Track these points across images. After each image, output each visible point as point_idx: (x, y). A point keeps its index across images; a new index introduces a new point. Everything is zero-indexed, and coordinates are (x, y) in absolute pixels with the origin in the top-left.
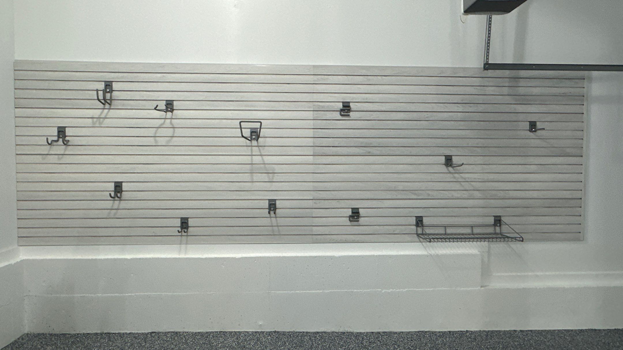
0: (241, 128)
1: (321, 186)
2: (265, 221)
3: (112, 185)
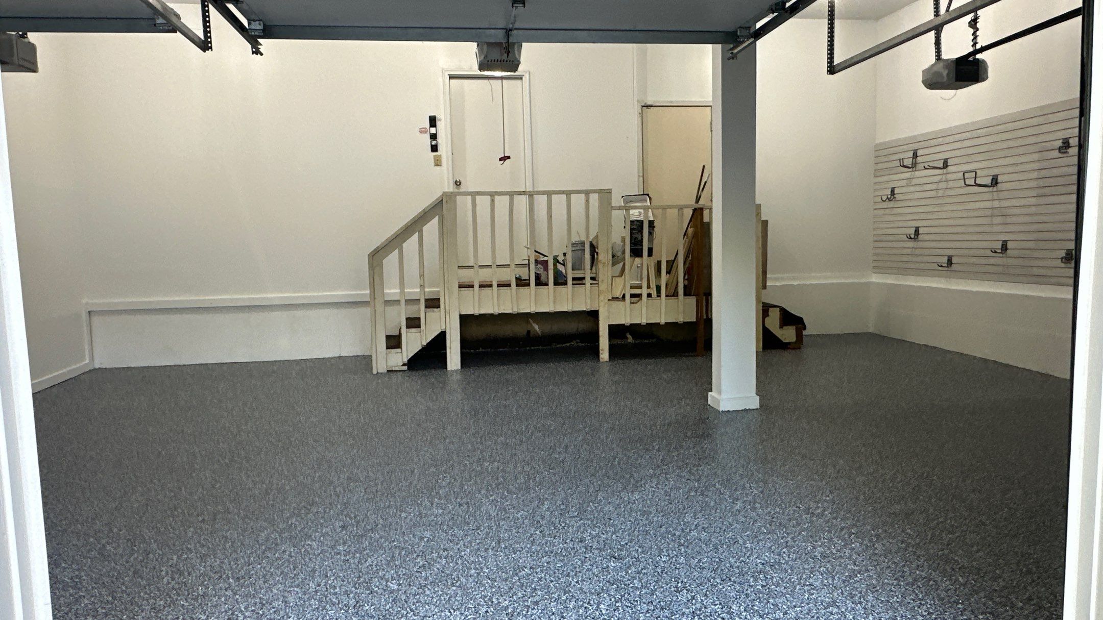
0: (964, 179)
2: (998, 260)
3: (914, 229)
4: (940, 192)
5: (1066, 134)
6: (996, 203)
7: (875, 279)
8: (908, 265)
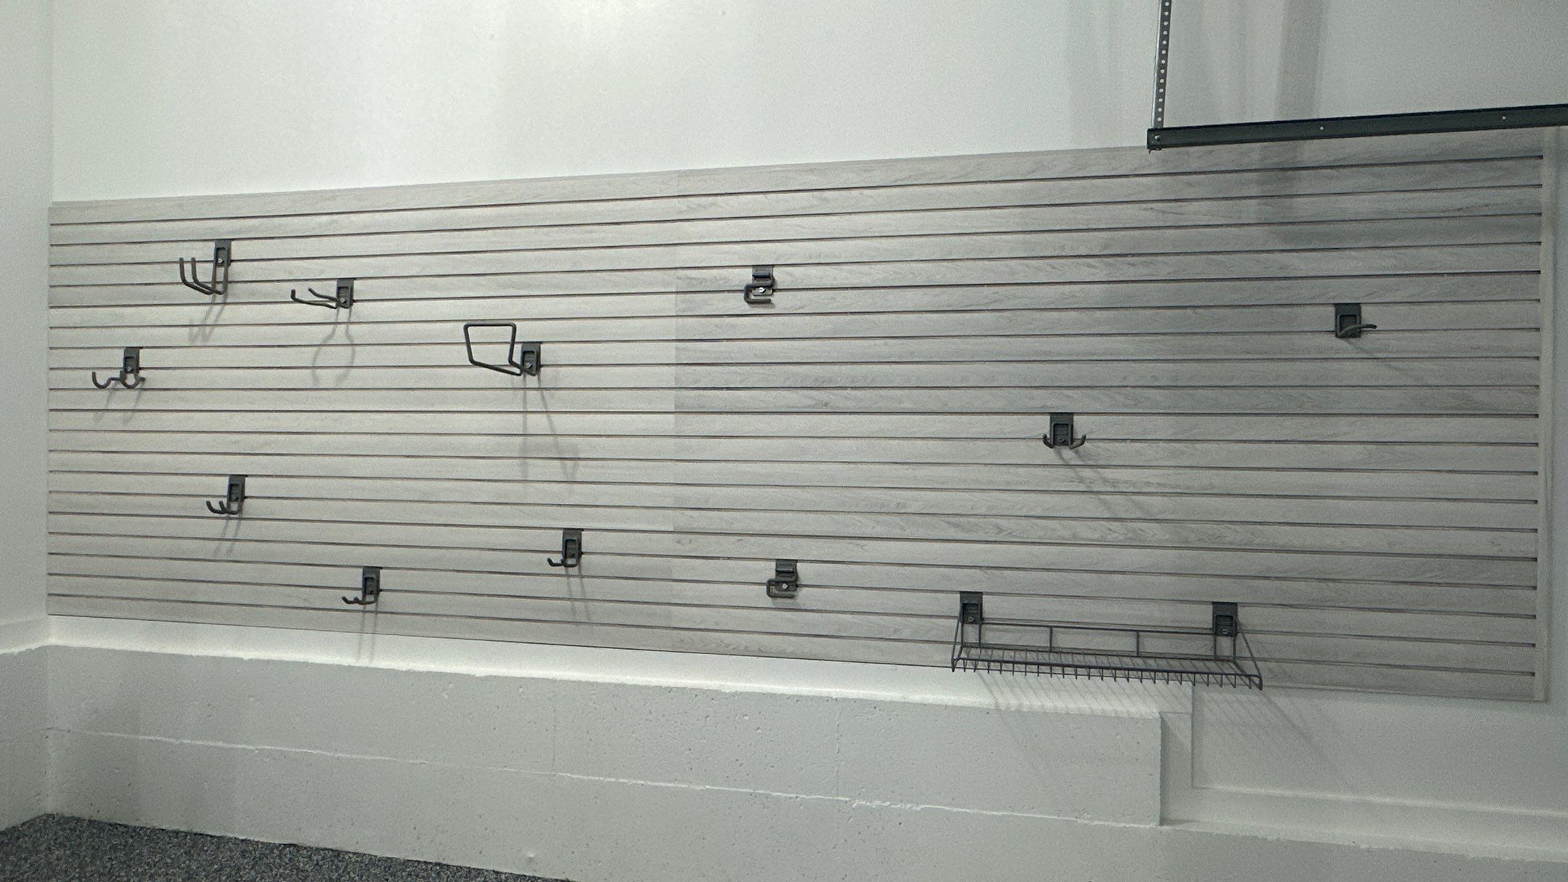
0: (468, 344)
1: (695, 495)
3: (225, 482)
4: (327, 377)
5: (765, 254)
6: (538, 423)
7: (61, 635)
8: (203, 592)
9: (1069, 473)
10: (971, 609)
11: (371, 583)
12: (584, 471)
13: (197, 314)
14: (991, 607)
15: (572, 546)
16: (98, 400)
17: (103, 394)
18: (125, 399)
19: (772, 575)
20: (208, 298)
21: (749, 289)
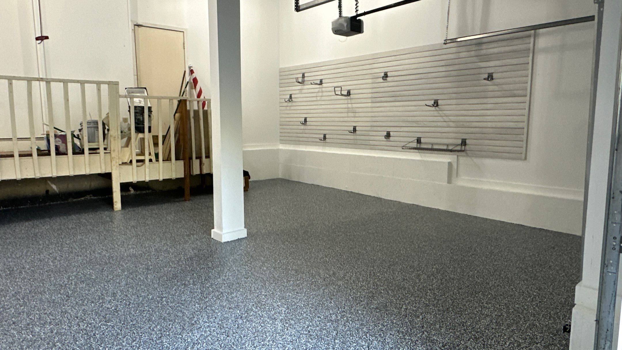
0: (335, 91)
1: (374, 119)
2: (351, 137)
3: (304, 119)
4: (319, 98)
5: (386, 70)
6: (350, 106)
7: (281, 147)
8: (301, 139)
9: (437, 112)
10: (419, 141)
11: (325, 138)
12: (357, 115)
13: (299, 88)
14: (422, 140)
15: (355, 130)
16: (286, 104)
17: (287, 103)
18: (290, 104)
19: (386, 134)
20: (301, 84)
21: (383, 77)
